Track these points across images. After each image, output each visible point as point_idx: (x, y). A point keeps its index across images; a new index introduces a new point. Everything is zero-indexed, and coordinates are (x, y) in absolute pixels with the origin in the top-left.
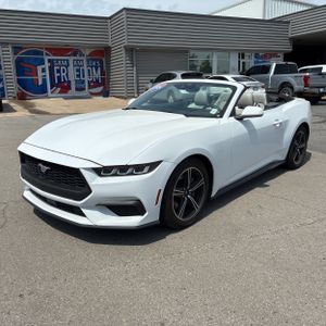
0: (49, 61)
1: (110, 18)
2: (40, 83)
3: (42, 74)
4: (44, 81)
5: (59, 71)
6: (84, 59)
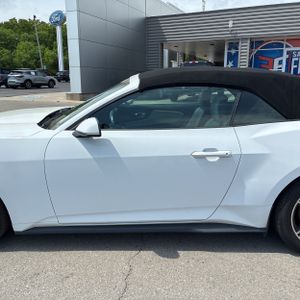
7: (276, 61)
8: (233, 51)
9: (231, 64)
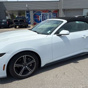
0: (42, 14)
1: (59, 1)
2: (40, 20)
3: (40, 18)
4: (41, 20)
5: (45, 17)
6: (52, 13)
7: (40, 16)
8: (28, 14)
9: (28, 17)
